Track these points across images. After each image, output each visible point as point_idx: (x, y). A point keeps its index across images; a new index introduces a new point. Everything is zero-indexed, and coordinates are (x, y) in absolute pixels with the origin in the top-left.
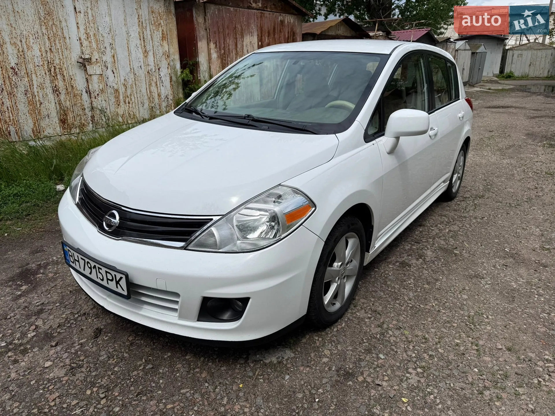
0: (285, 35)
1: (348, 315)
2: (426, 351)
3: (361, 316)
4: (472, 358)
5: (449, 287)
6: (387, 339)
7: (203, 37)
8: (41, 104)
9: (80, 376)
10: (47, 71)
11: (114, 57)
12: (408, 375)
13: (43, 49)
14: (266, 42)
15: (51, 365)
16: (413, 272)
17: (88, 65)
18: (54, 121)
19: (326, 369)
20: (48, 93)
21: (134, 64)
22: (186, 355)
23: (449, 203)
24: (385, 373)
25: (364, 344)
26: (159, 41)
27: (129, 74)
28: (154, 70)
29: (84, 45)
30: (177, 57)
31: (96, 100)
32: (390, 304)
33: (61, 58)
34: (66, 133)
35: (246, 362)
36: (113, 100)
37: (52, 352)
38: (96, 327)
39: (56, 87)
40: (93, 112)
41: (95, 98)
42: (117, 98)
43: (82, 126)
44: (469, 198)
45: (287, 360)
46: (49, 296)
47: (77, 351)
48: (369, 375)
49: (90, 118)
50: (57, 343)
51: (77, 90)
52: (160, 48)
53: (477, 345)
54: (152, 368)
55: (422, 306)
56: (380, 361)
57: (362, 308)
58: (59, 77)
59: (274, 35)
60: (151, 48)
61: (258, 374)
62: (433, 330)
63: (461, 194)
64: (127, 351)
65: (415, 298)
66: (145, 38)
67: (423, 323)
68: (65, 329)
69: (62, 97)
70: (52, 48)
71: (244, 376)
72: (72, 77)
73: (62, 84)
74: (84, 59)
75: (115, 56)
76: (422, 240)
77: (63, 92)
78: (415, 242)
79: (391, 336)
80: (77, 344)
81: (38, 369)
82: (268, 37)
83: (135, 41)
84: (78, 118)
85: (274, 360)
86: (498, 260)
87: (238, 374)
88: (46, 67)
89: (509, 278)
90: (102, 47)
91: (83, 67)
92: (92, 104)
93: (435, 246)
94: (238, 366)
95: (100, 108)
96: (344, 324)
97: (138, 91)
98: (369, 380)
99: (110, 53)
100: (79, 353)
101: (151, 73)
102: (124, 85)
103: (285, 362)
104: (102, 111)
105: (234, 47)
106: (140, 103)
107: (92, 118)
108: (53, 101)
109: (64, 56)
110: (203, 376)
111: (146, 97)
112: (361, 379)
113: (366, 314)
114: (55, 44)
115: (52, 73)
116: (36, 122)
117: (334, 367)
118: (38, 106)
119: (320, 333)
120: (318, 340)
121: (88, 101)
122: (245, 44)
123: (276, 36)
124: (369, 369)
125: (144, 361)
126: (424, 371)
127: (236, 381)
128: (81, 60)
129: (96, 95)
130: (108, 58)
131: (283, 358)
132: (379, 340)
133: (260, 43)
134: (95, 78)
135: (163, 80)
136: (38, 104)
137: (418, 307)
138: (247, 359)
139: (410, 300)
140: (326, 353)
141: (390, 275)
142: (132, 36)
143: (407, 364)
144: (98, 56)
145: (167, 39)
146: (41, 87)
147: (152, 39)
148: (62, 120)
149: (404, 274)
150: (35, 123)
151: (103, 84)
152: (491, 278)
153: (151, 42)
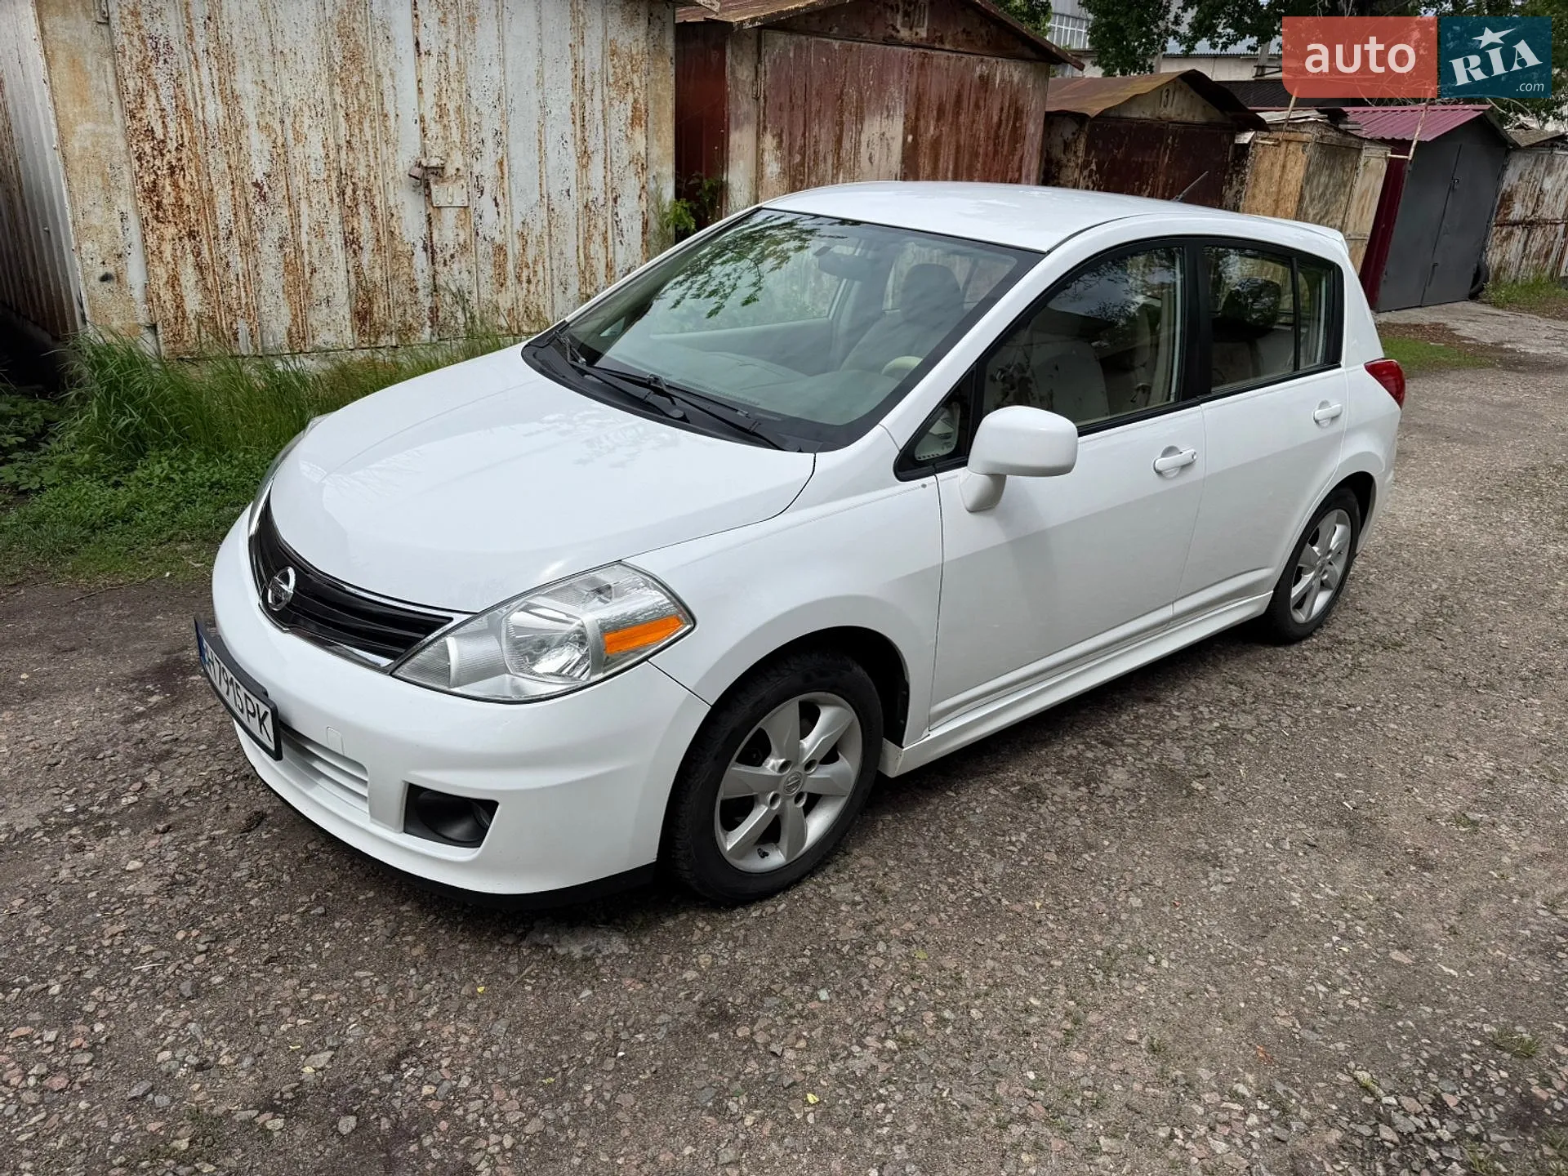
0: (989, 117)
1: (808, 888)
2: (938, 1006)
3: (838, 896)
4: (1042, 1046)
5: (1111, 871)
6: (864, 959)
7: (747, 118)
8: (314, 271)
9: (181, 901)
10: (335, 195)
11: (501, 164)
12: (856, 1049)
13: (331, 141)
14: (929, 136)
15: (139, 869)
16: (1041, 815)
17: (436, 183)
18: (341, 313)
19: (682, 995)
20: (334, 248)
21: (550, 183)
22: (403, 903)
23: (1281, 649)
24: (805, 1034)
25: (800, 960)
26: (623, 128)
27: (536, 209)
28: (601, 201)
29: (429, 135)
30: (668, 169)
31: (446, 269)
32: (928, 882)
33: (372, 164)
34: (366, 345)
35: (516, 944)
36: (489, 271)
37: (152, 843)
38: (257, 808)
39: (352, 233)
40: (435, 299)
41: (445, 264)
42: (500, 267)
43: (406, 331)
44: (1352, 643)
45: (605, 957)
46: (195, 725)
47: (198, 850)
48: (766, 1030)
49: (427, 312)
50: (169, 827)
51: (402, 241)
52: (623, 144)
53: (1076, 1022)
54: (324, 915)
55: (1005, 902)
56: (812, 1005)
57: (851, 878)
58: (362, 209)
59: (957, 114)
60: (601, 145)
61: (529, 974)
62: (990, 963)
63: (1336, 628)
64: (293, 870)
65: (1001, 880)
66: (587, 119)
67: (980, 941)
68: (196, 802)
69: (366, 258)
70: (353, 142)
71: (497, 971)
72: (394, 211)
73: (369, 225)
74: (426, 168)
75: (505, 163)
76: (1122, 741)
77: (368, 244)
78: (1102, 743)
79: (878, 954)
80: (204, 837)
81: (112, 872)
82: (938, 120)
83: (561, 124)
84: (399, 311)
85: (577, 951)
86: (1304, 826)
87: (487, 964)
88: (334, 185)
89: (1294, 880)
90: (474, 139)
91: (422, 188)
92: (434, 279)
93: (1149, 760)
94: (497, 948)
95: (454, 290)
96: (783, 906)
97: (556, 255)
98: (760, 1039)
99: (493, 155)
100: (201, 854)
101: (593, 208)
102: (521, 235)
103: (598, 962)
104: (460, 297)
105: (831, 146)
106: (557, 283)
107: (432, 312)
108: (343, 267)
109: (379, 160)
110: (415, 952)
111: (575, 270)
112: (743, 1032)
113: (852, 894)
114: (361, 131)
115: (347, 200)
116: (300, 314)
117: (701, 994)
118: (308, 275)
119: (715, 915)
120: (702, 929)
121: (426, 272)
122: (864, 138)
123: (962, 118)
124: (777, 1015)
125: (313, 897)
126: (900, 1050)
127: (476, 977)
128: (417, 172)
129: (448, 257)
130: (486, 167)
131: (599, 951)
132: (843, 957)
133: (910, 138)
134: (449, 217)
135: (625, 230)
136: (307, 270)
137: (993, 901)
138: (523, 937)
139: (985, 883)
140: (701, 961)
141: (975, 813)
142: (553, 115)
143: (872, 1023)
144: (461, 162)
145: (646, 122)
146: (319, 232)
147: (605, 123)
148: (358, 313)
149: (1015, 818)
150: (296, 316)
151: (468, 230)
152: (1243, 870)
153: (601, 129)
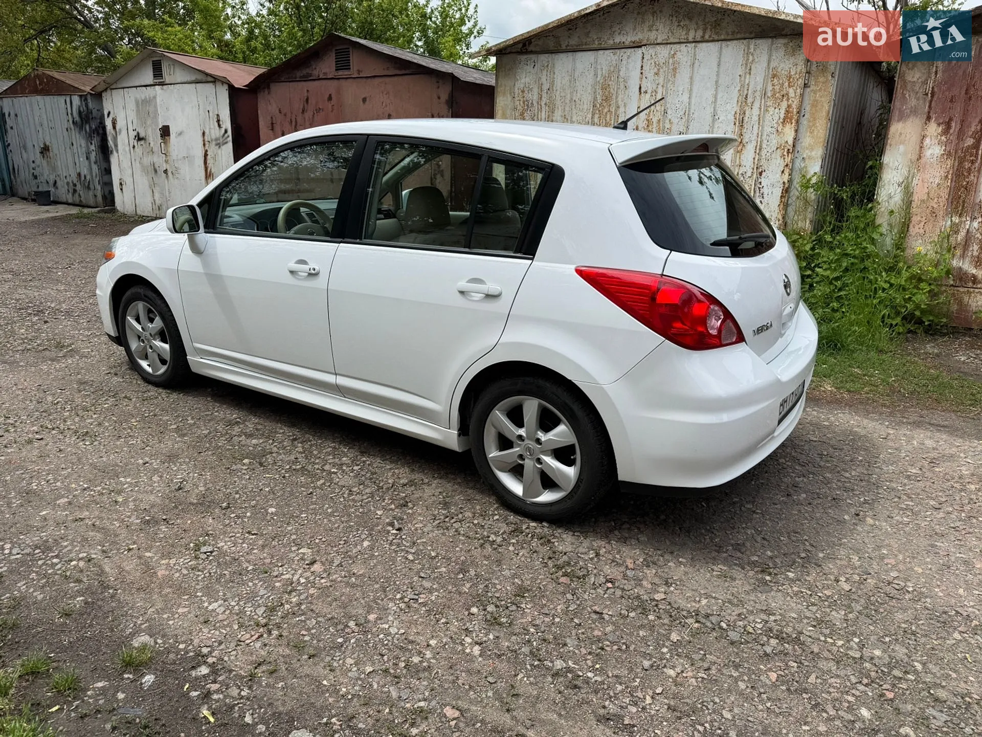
7: (915, 111)
26: (775, 125)
28: (749, 174)
30: (817, 152)
52: (773, 137)
60: (754, 137)
66: (745, 122)
83: (725, 126)
135: (766, 193)
145: (797, 120)
147: (760, 123)
153: (756, 127)
